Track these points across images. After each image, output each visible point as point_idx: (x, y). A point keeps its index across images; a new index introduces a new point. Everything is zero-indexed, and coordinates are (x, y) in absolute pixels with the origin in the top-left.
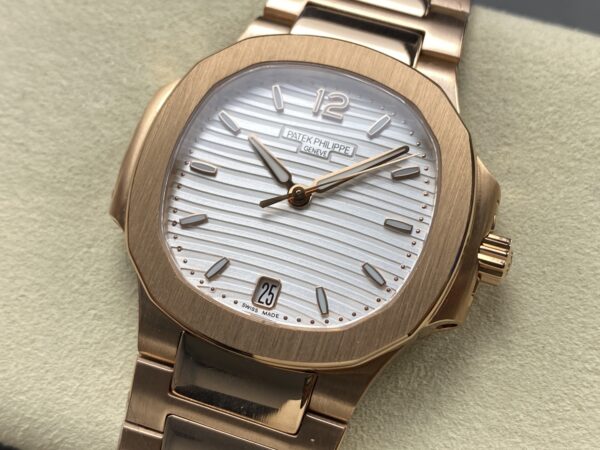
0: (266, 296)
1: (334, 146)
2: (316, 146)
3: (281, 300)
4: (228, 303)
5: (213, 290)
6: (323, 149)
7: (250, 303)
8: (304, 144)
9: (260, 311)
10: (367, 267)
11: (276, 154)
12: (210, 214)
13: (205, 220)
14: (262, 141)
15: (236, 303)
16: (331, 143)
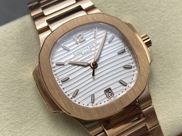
0: (109, 94)
1: (90, 47)
2: (86, 51)
3: (114, 91)
4: (103, 104)
5: (97, 104)
6: (88, 50)
7: (108, 99)
8: (83, 52)
9: (112, 98)
10: (125, 66)
11: (79, 61)
12: (78, 88)
13: (78, 90)
14: (72, 60)
15: (105, 102)
16: (88, 47)
